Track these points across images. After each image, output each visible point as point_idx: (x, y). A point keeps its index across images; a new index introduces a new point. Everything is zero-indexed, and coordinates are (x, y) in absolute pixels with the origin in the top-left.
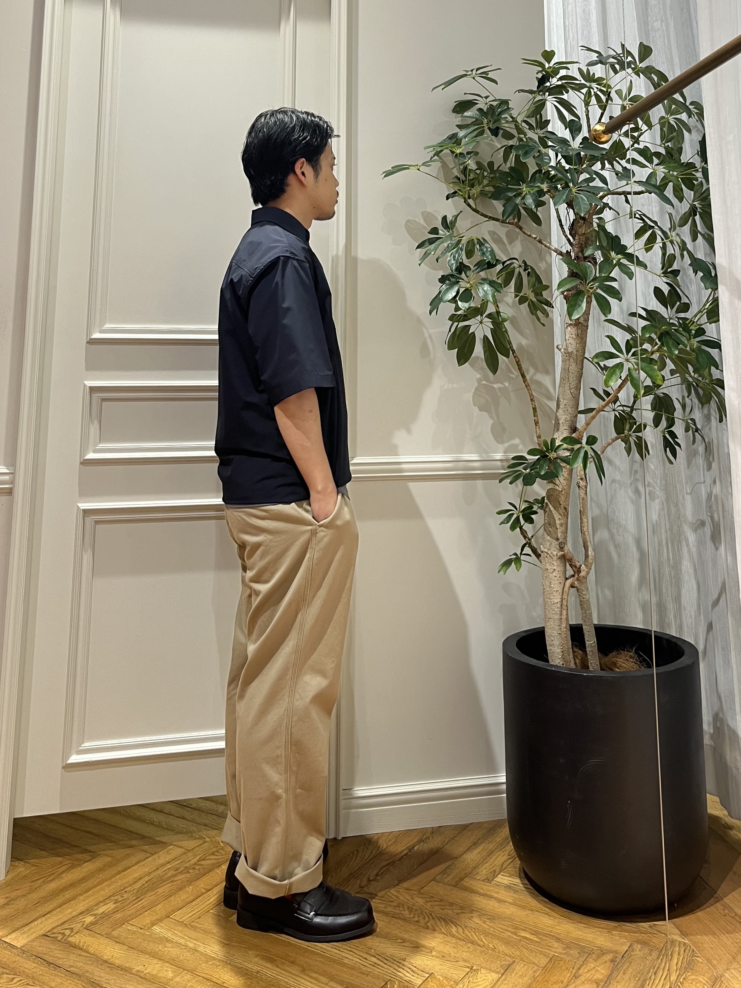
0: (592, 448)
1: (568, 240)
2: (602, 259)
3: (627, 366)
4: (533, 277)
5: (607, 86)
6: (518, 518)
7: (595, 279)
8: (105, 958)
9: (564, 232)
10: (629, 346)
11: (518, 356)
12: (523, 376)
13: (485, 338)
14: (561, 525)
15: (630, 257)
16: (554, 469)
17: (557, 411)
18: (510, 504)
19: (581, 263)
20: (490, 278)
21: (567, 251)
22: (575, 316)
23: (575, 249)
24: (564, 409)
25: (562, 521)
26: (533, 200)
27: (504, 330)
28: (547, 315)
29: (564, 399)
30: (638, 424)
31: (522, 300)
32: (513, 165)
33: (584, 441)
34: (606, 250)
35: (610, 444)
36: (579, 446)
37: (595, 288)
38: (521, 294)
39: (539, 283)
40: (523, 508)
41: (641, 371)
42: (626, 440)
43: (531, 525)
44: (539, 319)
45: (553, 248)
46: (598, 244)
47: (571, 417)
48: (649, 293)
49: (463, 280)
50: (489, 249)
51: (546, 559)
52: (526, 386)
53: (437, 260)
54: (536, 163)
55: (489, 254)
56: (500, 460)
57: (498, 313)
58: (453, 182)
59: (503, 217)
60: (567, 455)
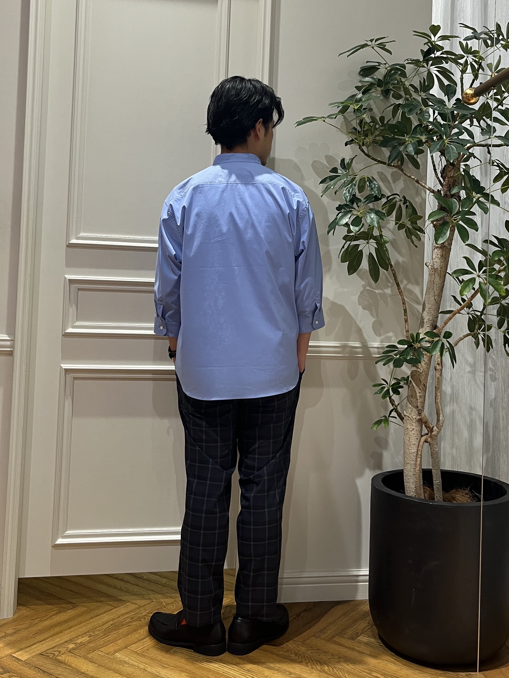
0: (447, 341)
1: (440, 181)
2: (465, 197)
3: (478, 280)
4: (410, 209)
5: (480, 58)
7: (458, 213)
9: (436, 175)
10: (481, 265)
11: (395, 269)
12: (398, 285)
13: (371, 254)
14: (420, 397)
15: (487, 196)
16: (418, 356)
17: (423, 312)
19: (448, 199)
20: (377, 208)
21: (438, 190)
22: (441, 242)
23: (445, 188)
24: (428, 311)
25: (421, 394)
26: (414, 149)
27: (385, 249)
28: (420, 239)
29: (428, 304)
30: (486, 325)
31: (401, 227)
32: (400, 121)
33: (442, 335)
34: (469, 190)
35: (461, 339)
36: (437, 339)
37: (458, 220)
38: (400, 222)
39: (414, 214)
40: (393, 382)
41: (490, 286)
42: (476, 337)
43: (397, 396)
44: (413, 242)
45: (427, 187)
46: (463, 185)
47: (433, 317)
49: (355, 209)
50: (377, 186)
51: (408, 421)
52: (399, 292)
53: (335, 193)
54: (418, 118)
55: (376, 189)
56: (378, 348)
57: (381, 236)
58: (351, 132)
59: (389, 161)
60: (428, 346)
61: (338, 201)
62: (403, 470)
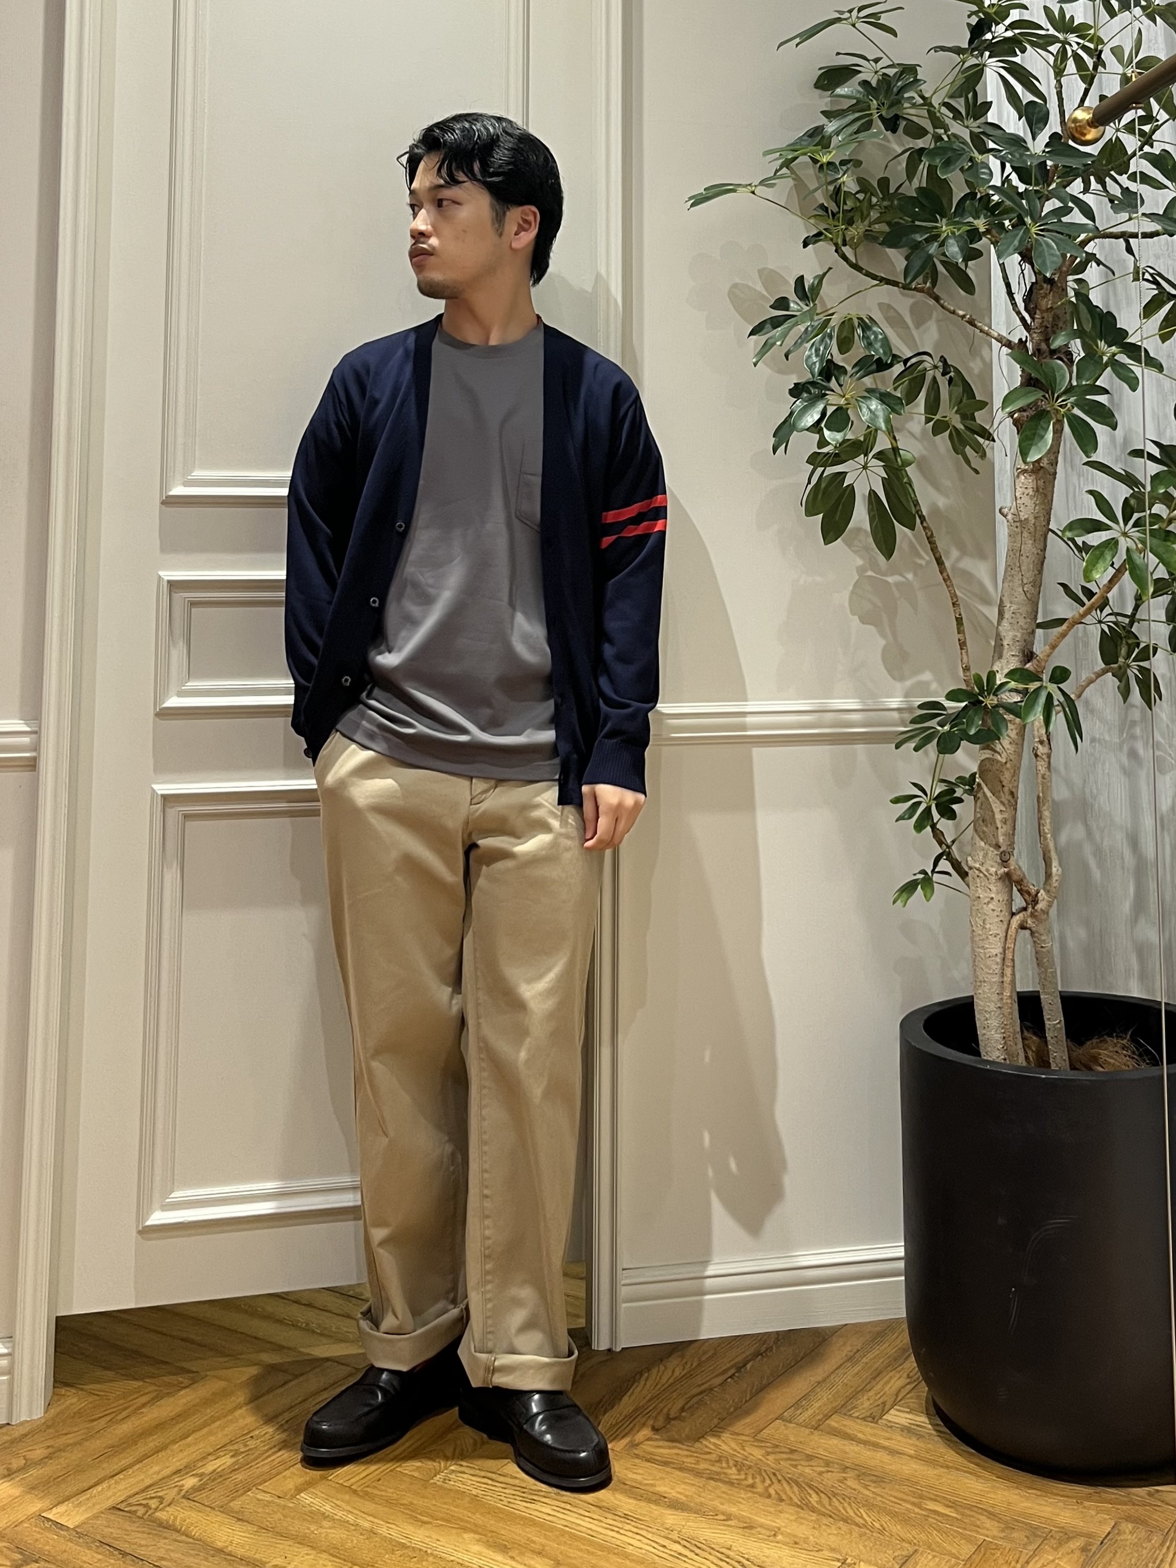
0: (1060, 689)
1: (1023, 319)
2: (1083, 354)
3: (1124, 543)
4: (958, 386)
5: (1095, 41)
6: (928, 809)
7: (1069, 390)
8: (220, 1544)
9: (1014, 305)
10: (1127, 509)
11: (931, 527)
12: (940, 562)
13: (873, 494)
14: (1005, 822)
15: (1134, 351)
16: (993, 725)
17: (999, 623)
18: (915, 785)
19: (1044, 361)
20: (882, 388)
21: (1020, 340)
22: (1034, 457)
23: (1035, 335)
24: (1011, 621)
25: (1006, 816)
26: (961, 249)
27: (905, 480)
28: (983, 455)
29: (1011, 603)
30: (1142, 645)
31: (939, 428)
32: (924, 185)
33: (1046, 677)
34: (1091, 338)
35: (1091, 682)
36: (1037, 684)
37: (1069, 405)
38: (937, 417)
39: (968, 398)
40: (937, 792)
41: (1150, 554)
42: (1121, 675)
43: (950, 822)
44: (968, 462)
45: (996, 335)
46: (1075, 327)
47: (1023, 634)
48: (1166, 416)
49: (833, 391)
50: (880, 337)
51: (978, 880)
52: (944, 579)
53: (787, 356)
54: (966, 181)
55: (879, 344)
56: (898, 710)
57: (895, 450)
58: (815, 216)
59: (905, 279)
60: (1016, 700)
61: (792, 372)
62: (972, 997)
